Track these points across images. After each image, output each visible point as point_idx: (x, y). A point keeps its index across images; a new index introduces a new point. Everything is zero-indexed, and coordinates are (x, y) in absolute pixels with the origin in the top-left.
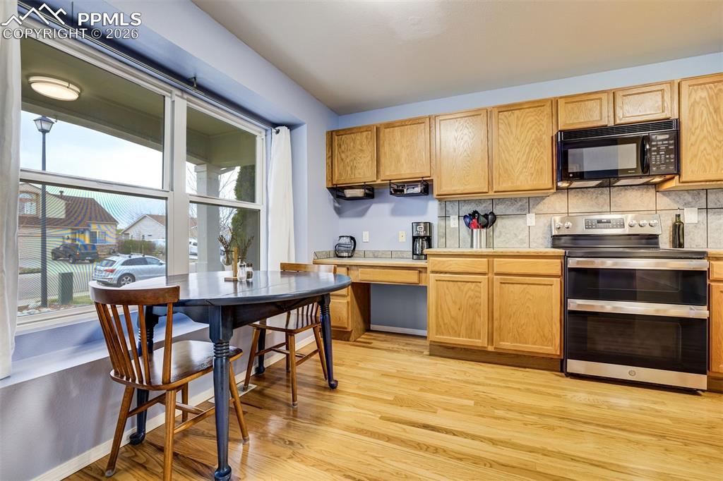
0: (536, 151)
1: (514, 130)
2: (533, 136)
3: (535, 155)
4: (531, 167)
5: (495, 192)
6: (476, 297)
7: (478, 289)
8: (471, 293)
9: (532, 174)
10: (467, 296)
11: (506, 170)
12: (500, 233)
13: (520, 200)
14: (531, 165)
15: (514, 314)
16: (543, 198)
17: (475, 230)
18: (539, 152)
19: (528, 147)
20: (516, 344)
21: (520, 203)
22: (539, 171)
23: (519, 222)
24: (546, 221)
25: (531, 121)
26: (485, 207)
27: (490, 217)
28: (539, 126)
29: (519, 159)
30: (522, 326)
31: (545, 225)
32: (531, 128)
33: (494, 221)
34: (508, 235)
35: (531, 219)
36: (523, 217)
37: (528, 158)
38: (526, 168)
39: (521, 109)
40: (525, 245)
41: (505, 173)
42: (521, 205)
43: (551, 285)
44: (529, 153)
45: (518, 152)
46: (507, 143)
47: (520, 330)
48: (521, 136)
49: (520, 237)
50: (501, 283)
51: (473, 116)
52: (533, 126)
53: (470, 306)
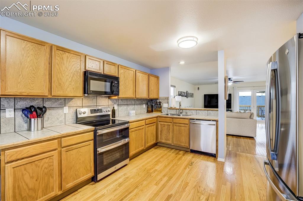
0: (76, 77)
1: (65, 62)
2: (75, 69)
3: (75, 79)
4: (73, 85)
5: (52, 96)
6: (50, 166)
7: (51, 160)
8: (46, 165)
9: (74, 88)
10: (43, 168)
11: (60, 84)
12: (48, 118)
13: (60, 100)
14: (73, 84)
15: (73, 166)
16: (72, 99)
17: (33, 120)
18: (77, 78)
19: (72, 74)
20: (75, 182)
21: (60, 101)
22: (77, 87)
23: (60, 111)
24: (73, 111)
25: (74, 61)
26: (37, 103)
27: (43, 109)
28: (77, 65)
29: (67, 79)
30: (77, 171)
31: (73, 112)
32: (74, 65)
33: (45, 111)
34: (53, 119)
35: (66, 110)
36: (62, 108)
37: (72, 80)
38: (70, 84)
39: (69, 53)
40: (63, 124)
41: (59, 86)
42: (61, 102)
43: (90, 144)
44: (72, 77)
45: (67, 75)
46: (61, 69)
47: (76, 173)
48: (69, 67)
49: (60, 120)
50: (66, 152)
51: (39, 44)
52: (75, 64)
53: (45, 174)
